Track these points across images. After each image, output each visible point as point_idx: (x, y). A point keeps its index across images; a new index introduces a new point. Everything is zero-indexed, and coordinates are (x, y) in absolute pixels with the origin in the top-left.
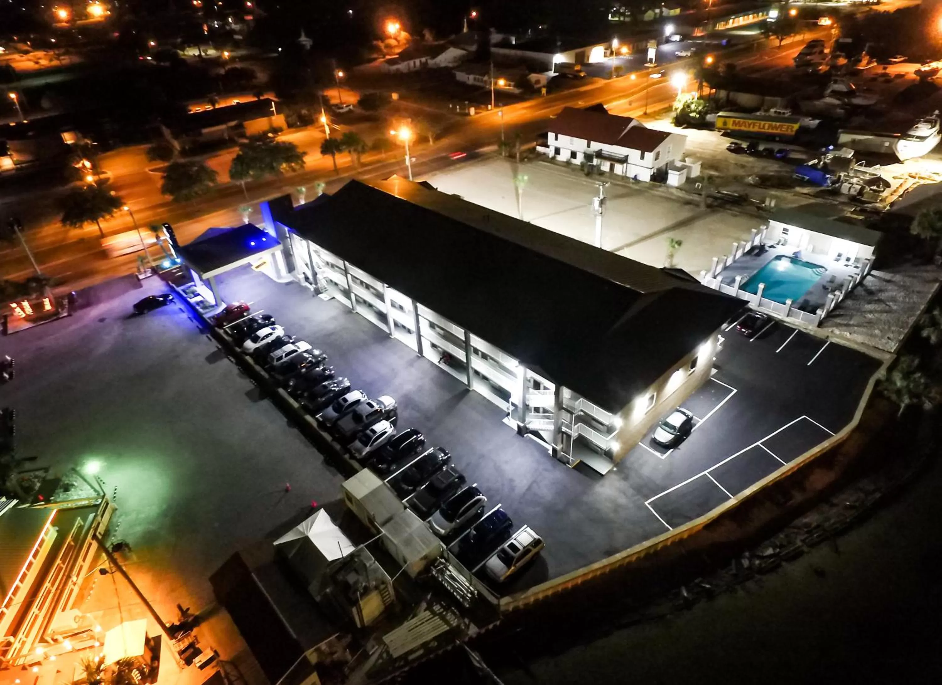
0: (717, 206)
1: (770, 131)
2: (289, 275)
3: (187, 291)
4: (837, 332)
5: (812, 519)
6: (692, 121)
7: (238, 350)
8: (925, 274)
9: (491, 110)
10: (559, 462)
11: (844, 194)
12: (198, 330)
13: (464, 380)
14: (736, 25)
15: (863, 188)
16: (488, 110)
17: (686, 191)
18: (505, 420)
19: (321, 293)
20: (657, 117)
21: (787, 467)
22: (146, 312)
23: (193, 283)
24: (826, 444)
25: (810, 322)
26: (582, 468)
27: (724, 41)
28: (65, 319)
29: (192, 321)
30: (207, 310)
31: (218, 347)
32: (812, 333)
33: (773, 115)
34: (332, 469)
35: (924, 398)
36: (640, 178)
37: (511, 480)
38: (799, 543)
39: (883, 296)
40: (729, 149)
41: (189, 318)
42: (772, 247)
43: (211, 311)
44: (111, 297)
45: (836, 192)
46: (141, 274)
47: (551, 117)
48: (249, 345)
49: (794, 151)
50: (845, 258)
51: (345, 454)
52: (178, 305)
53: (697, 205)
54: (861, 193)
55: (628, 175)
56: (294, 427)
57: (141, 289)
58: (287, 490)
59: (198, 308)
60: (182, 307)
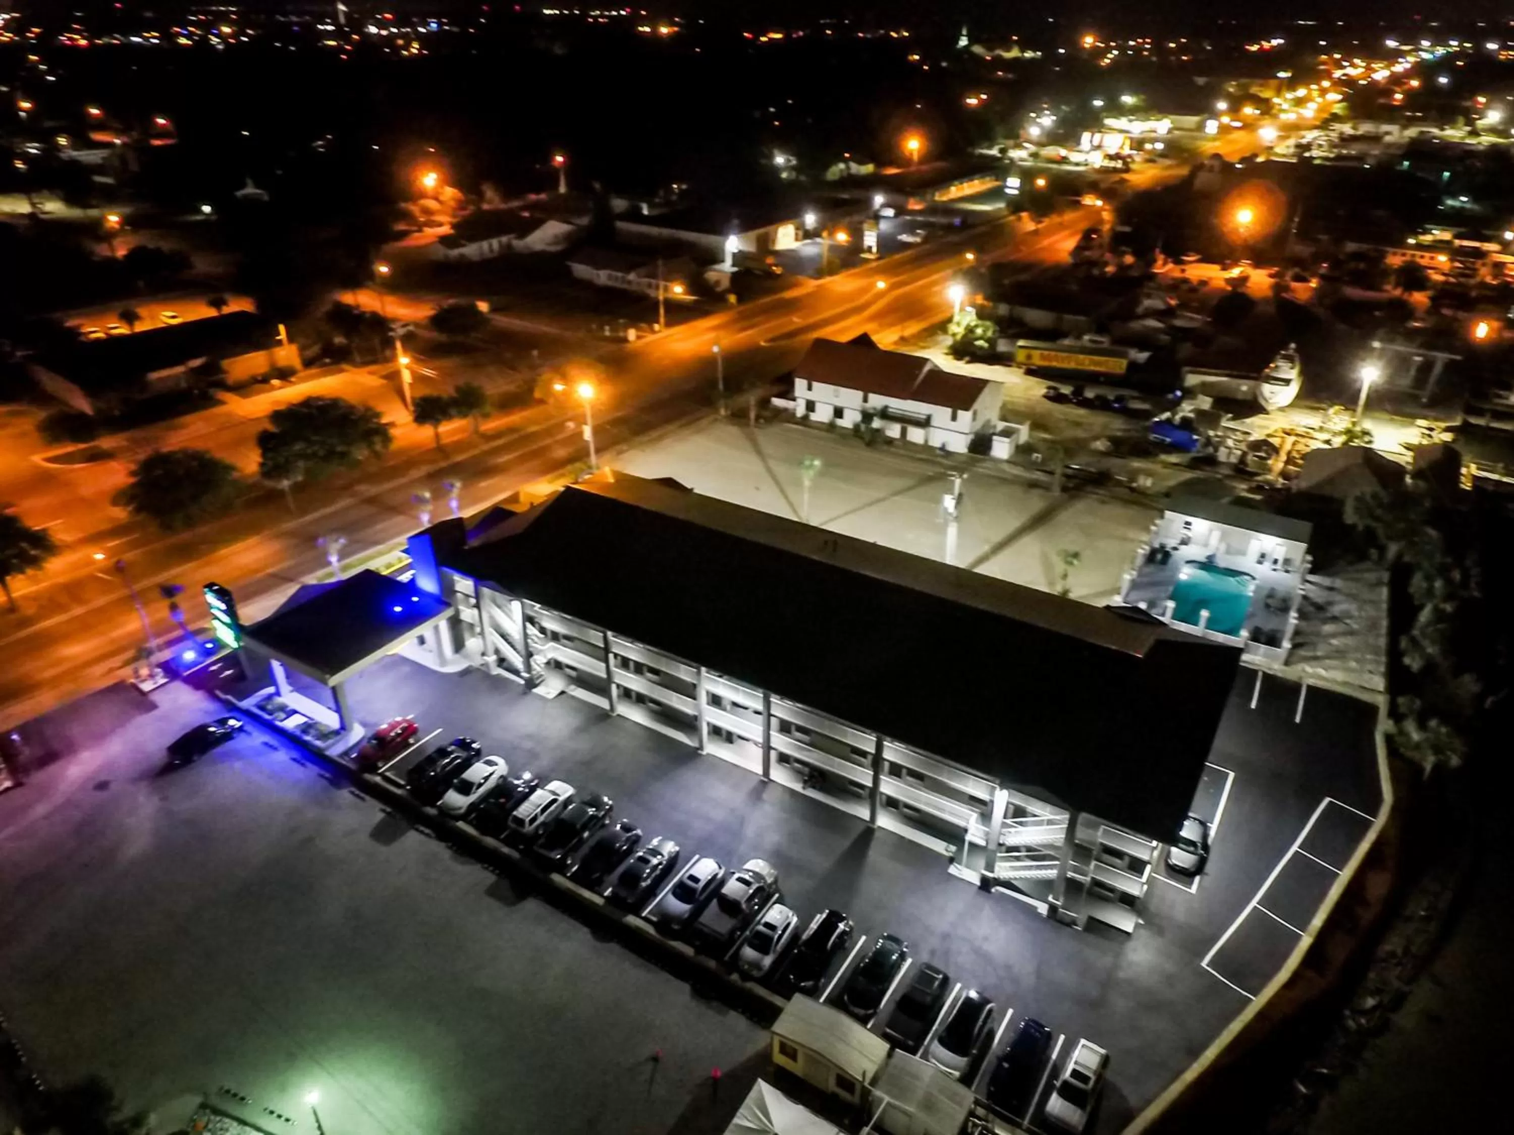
0: (1073, 489)
1: (1092, 368)
2: (457, 656)
3: (269, 707)
4: (1309, 669)
5: (1392, 944)
6: (979, 353)
7: (432, 811)
8: (1367, 575)
9: (660, 331)
10: (1059, 925)
11: (1223, 463)
12: (324, 782)
13: (864, 813)
14: (960, 194)
15: (1244, 454)
16: (653, 332)
17: (1023, 466)
18: (953, 870)
19: (536, 686)
20: (922, 344)
21: (1346, 875)
22: (195, 758)
23: (271, 690)
24: (1371, 836)
25: (1274, 658)
26: (1096, 927)
27: (957, 221)
28: (11, 793)
29: (303, 765)
30: (330, 742)
31: (383, 811)
32: (1280, 675)
33: (1089, 345)
34: (715, 1004)
35: (1449, 753)
36: (951, 448)
37: (1008, 967)
38: (1396, 984)
39: (1336, 610)
40: (1046, 397)
41: (294, 760)
42: (1175, 549)
43: (338, 742)
44: (99, 737)
45: (1211, 461)
46: (143, 681)
47: (763, 344)
48: (454, 799)
49: (1134, 398)
50: (1272, 560)
51: (730, 974)
52: (258, 738)
53: (1046, 487)
54: (1242, 460)
55: (931, 443)
56: (610, 940)
57: (155, 713)
58: (655, 1059)
59: (307, 738)
60: (266, 738)
